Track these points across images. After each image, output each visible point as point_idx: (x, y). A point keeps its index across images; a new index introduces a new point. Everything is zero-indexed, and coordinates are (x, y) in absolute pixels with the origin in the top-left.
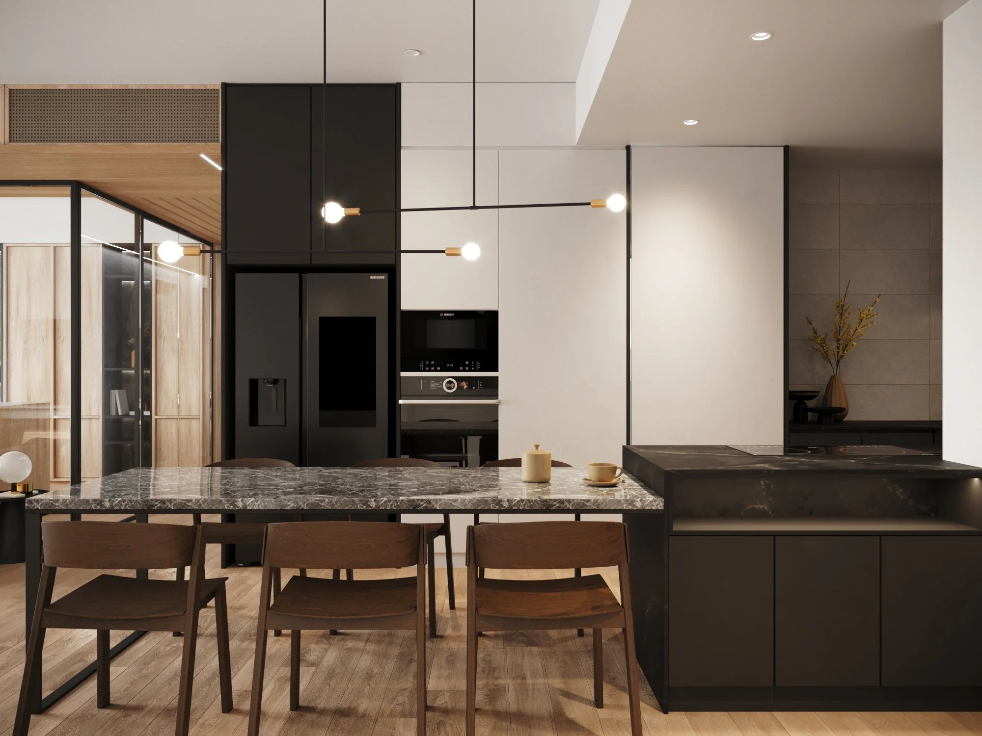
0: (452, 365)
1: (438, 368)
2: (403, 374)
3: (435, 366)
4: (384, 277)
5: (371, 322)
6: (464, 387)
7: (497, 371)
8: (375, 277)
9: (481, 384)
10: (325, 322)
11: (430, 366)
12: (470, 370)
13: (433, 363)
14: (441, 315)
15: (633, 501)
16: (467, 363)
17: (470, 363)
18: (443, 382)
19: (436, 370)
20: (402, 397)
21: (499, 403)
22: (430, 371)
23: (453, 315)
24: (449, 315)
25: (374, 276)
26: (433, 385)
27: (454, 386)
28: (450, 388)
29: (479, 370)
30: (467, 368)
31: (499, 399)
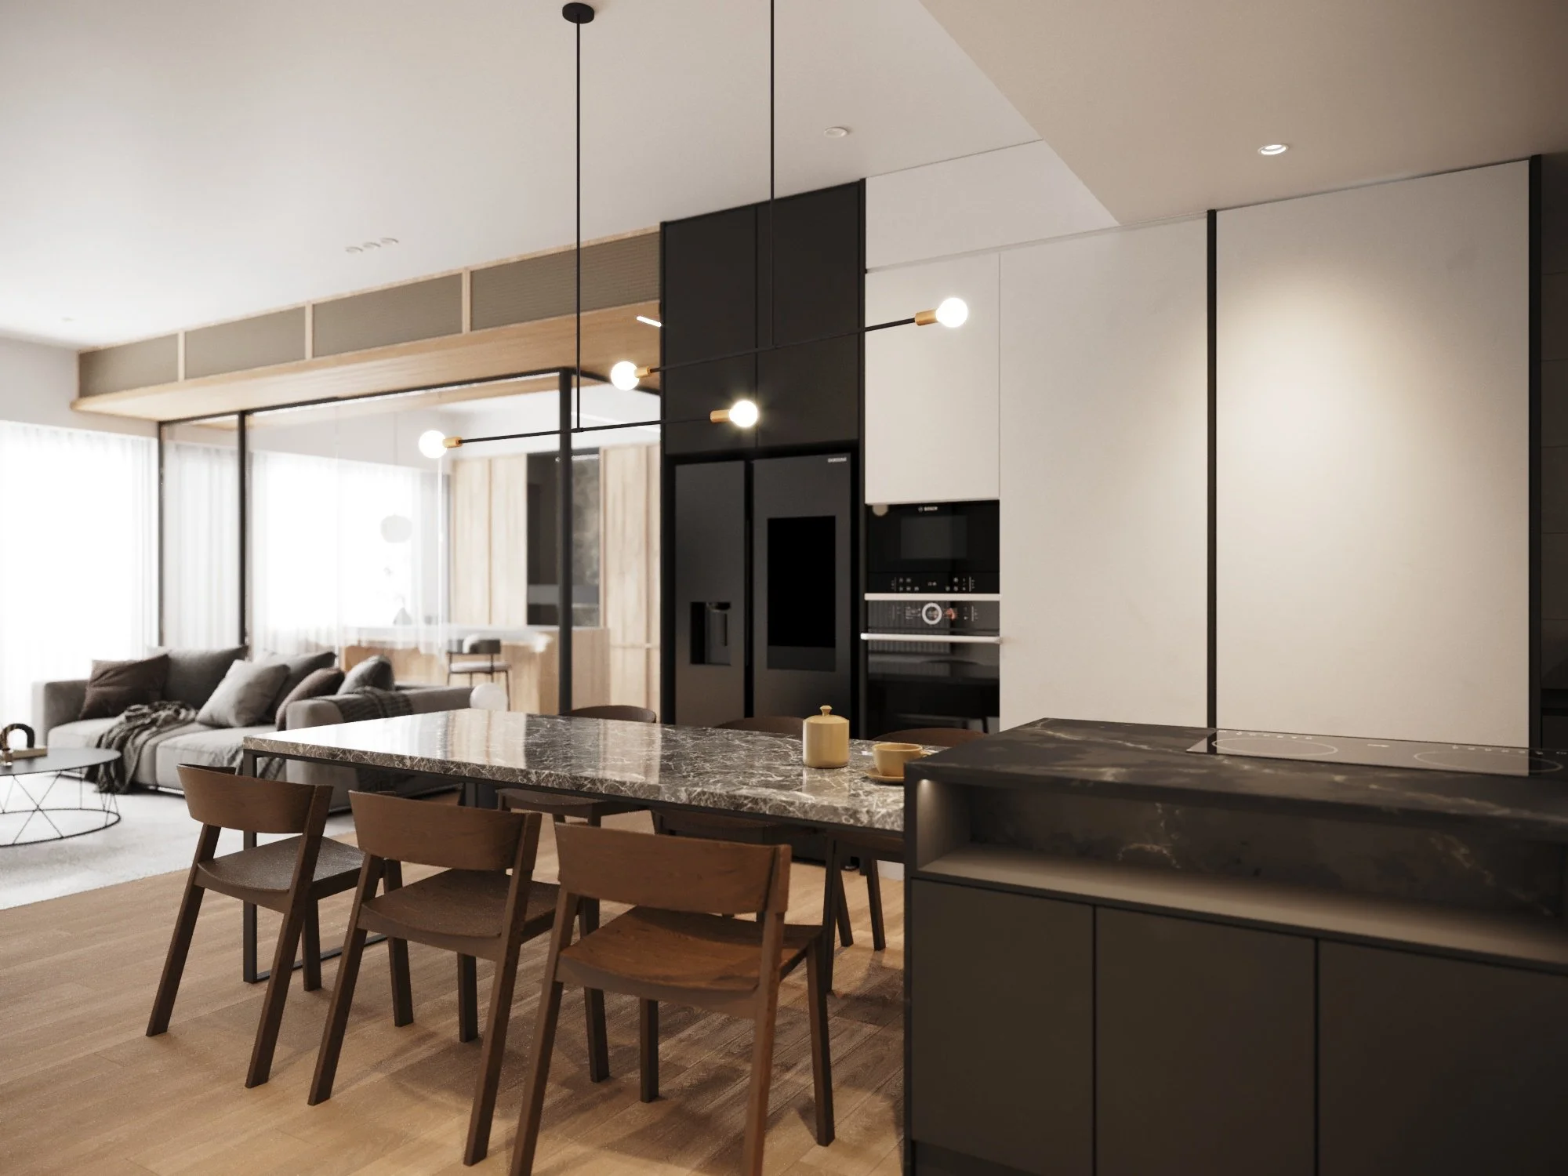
0: (935, 584)
1: (917, 589)
2: (869, 597)
3: (912, 585)
4: (844, 459)
5: (829, 522)
6: (951, 616)
7: (997, 591)
8: (835, 460)
9: (977, 612)
10: (774, 524)
11: (905, 585)
12: (960, 591)
13: (909, 580)
14: (920, 509)
15: (856, 812)
16: (956, 580)
17: (960, 580)
18: (922, 608)
19: (912, 591)
20: (869, 630)
21: (1001, 641)
22: (905, 591)
23: (936, 508)
24: (931, 509)
25: (832, 457)
26: (909, 613)
27: (938, 615)
28: (933, 619)
29: (974, 591)
30: (956, 589)
31: (1001, 635)
